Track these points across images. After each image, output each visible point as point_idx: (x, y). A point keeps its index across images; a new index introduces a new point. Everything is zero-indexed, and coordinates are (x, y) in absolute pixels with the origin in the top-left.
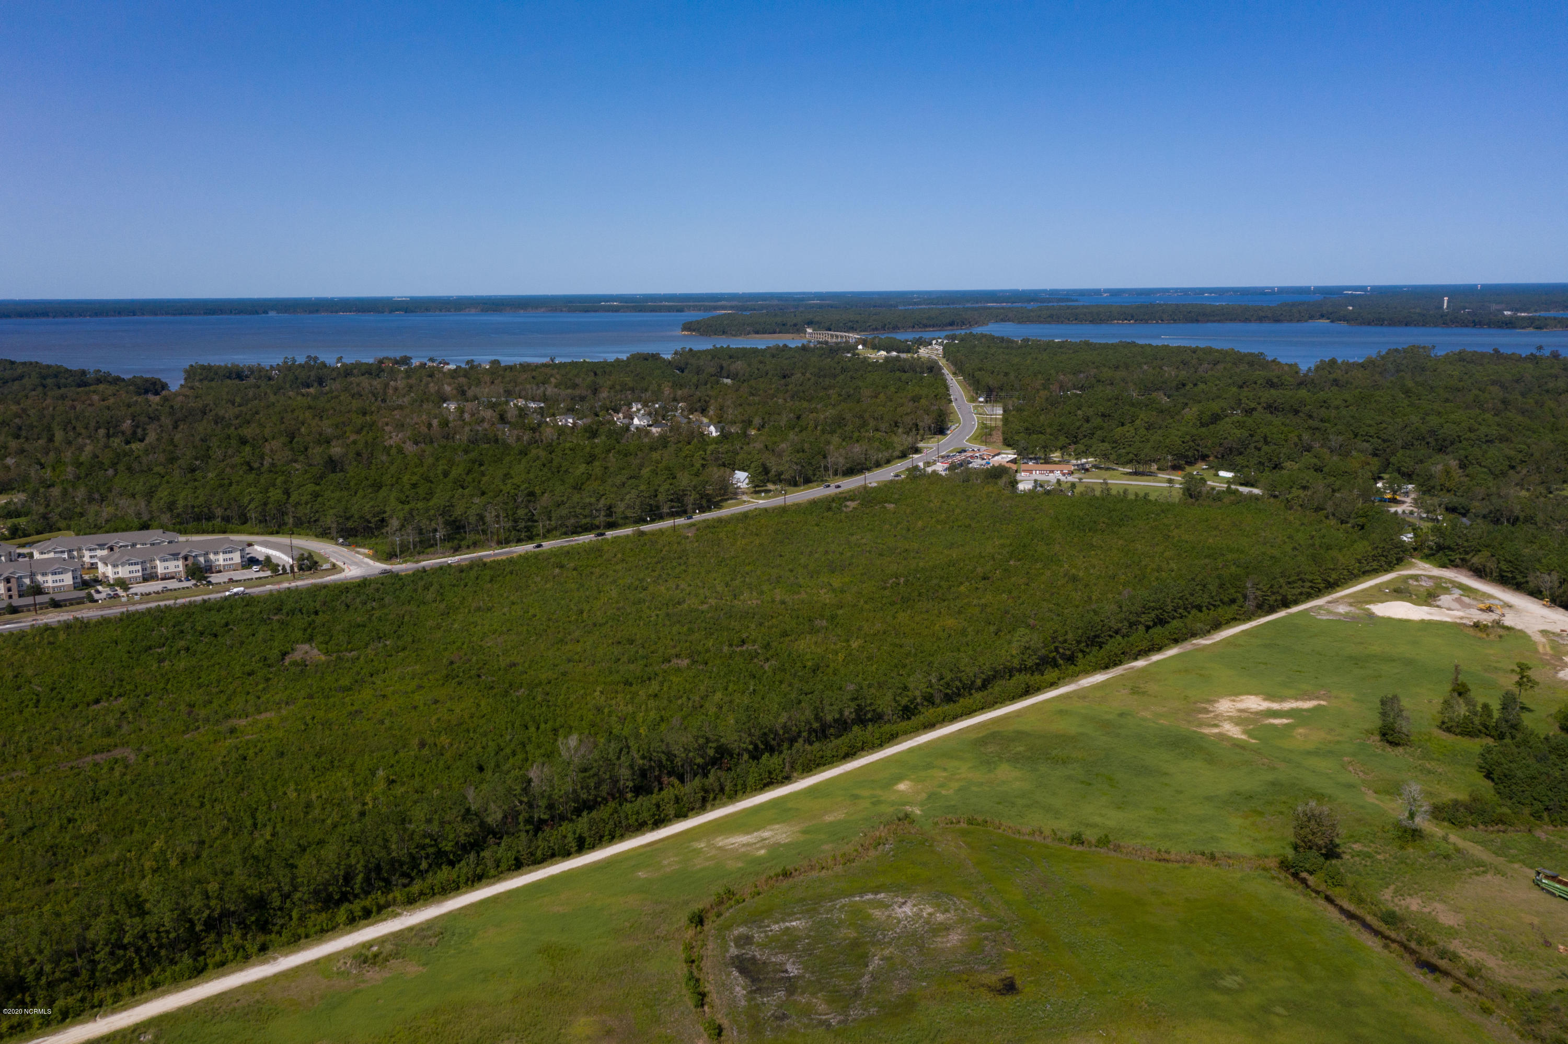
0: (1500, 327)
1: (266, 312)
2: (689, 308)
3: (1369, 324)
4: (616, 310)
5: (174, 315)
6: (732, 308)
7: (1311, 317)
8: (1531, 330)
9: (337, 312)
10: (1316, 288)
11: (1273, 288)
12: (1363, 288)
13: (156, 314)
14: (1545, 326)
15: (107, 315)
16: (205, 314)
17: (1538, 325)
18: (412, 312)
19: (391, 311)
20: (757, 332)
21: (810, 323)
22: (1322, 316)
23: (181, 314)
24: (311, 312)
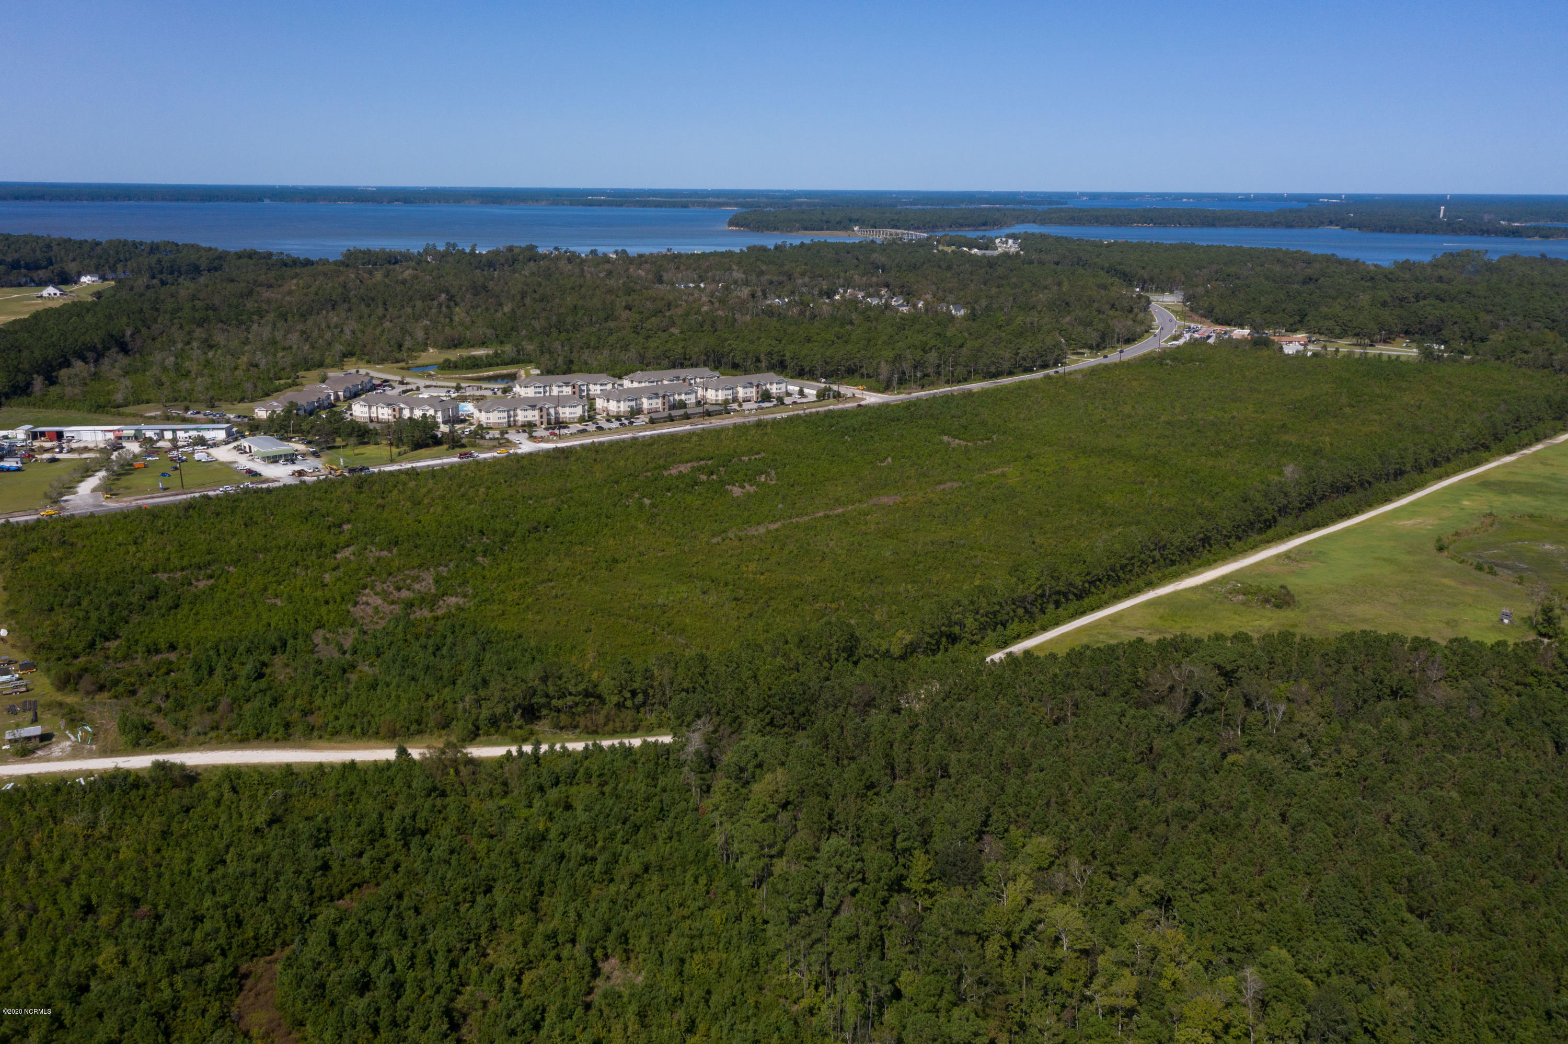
0: (1507, 236)
1: (261, 200)
2: (693, 204)
3: (1381, 231)
4: (600, 204)
5: (171, 200)
6: (736, 205)
7: (1322, 223)
8: (1537, 238)
9: (335, 201)
10: (1288, 195)
11: (1249, 195)
12: (1338, 196)
13: (152, 200)
14: (1552, 236)
15: (103, 200)
16: (202, 200)
17: (1545, 234)
18: (411, 202)
19: (391, 201)
20: (806, 229)
21: (857, 222)
22: (1331, 223)
23: (178, 200)
24: (309, 201)
